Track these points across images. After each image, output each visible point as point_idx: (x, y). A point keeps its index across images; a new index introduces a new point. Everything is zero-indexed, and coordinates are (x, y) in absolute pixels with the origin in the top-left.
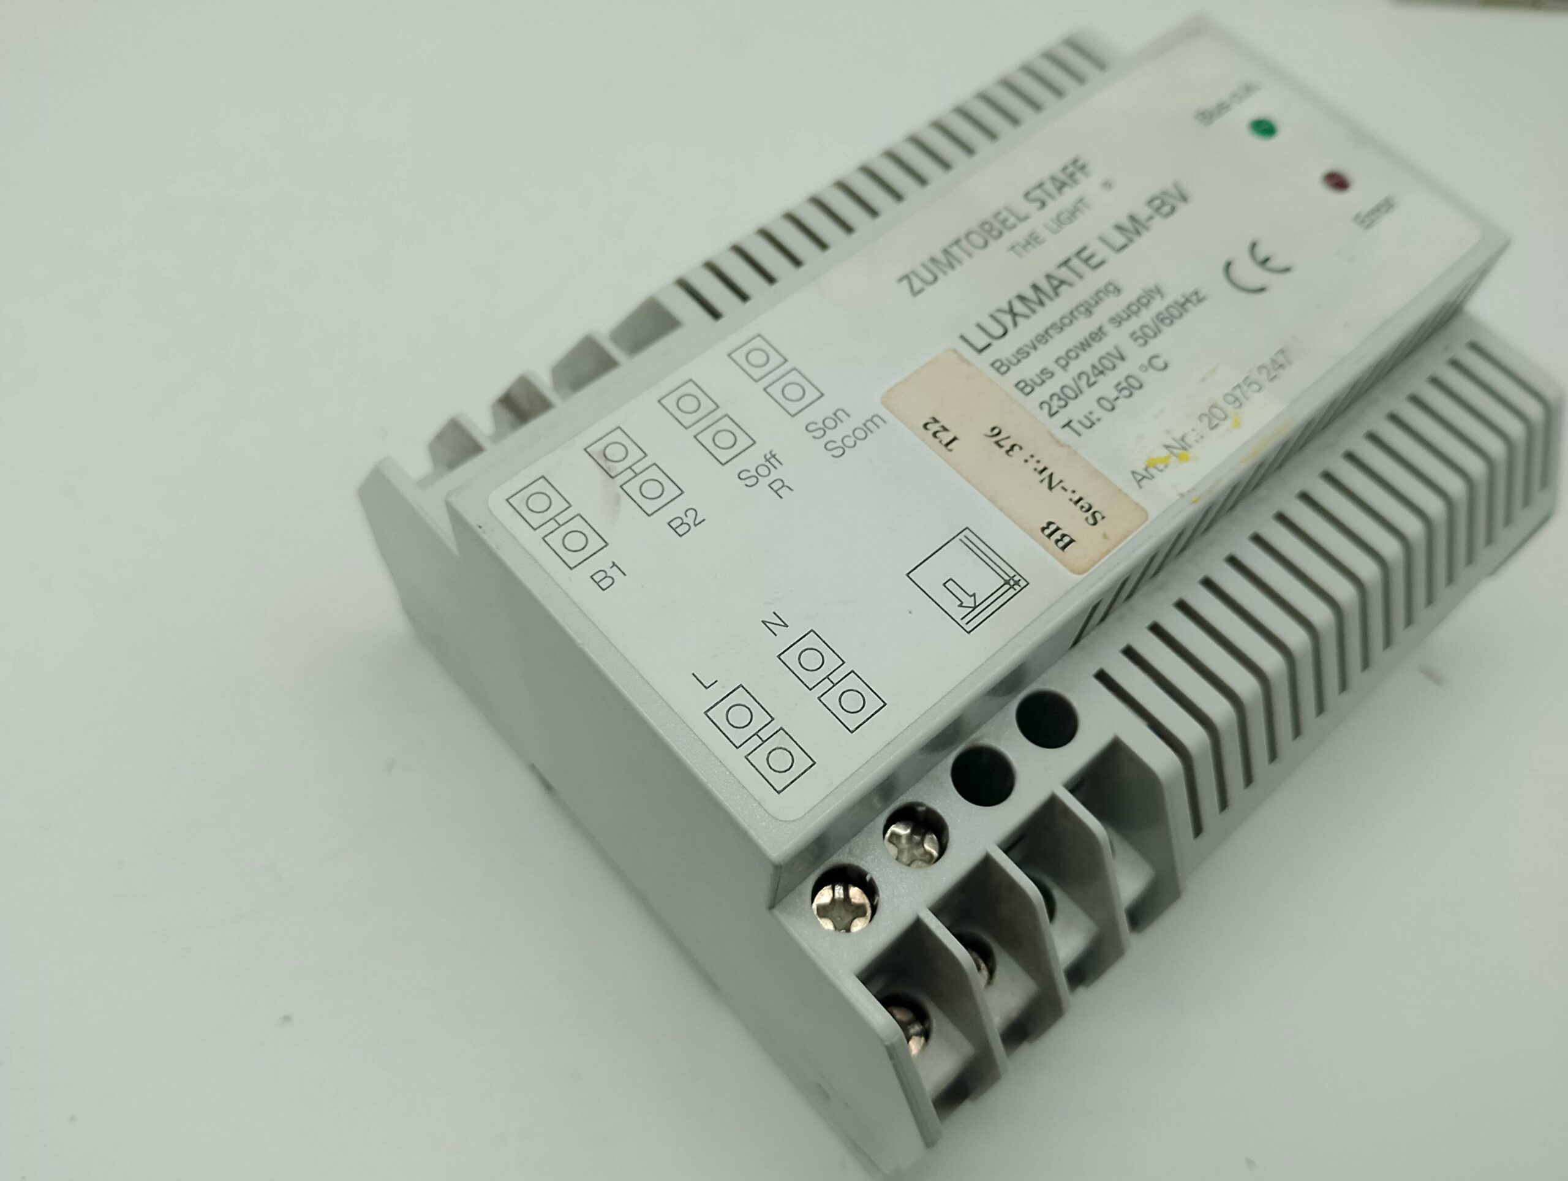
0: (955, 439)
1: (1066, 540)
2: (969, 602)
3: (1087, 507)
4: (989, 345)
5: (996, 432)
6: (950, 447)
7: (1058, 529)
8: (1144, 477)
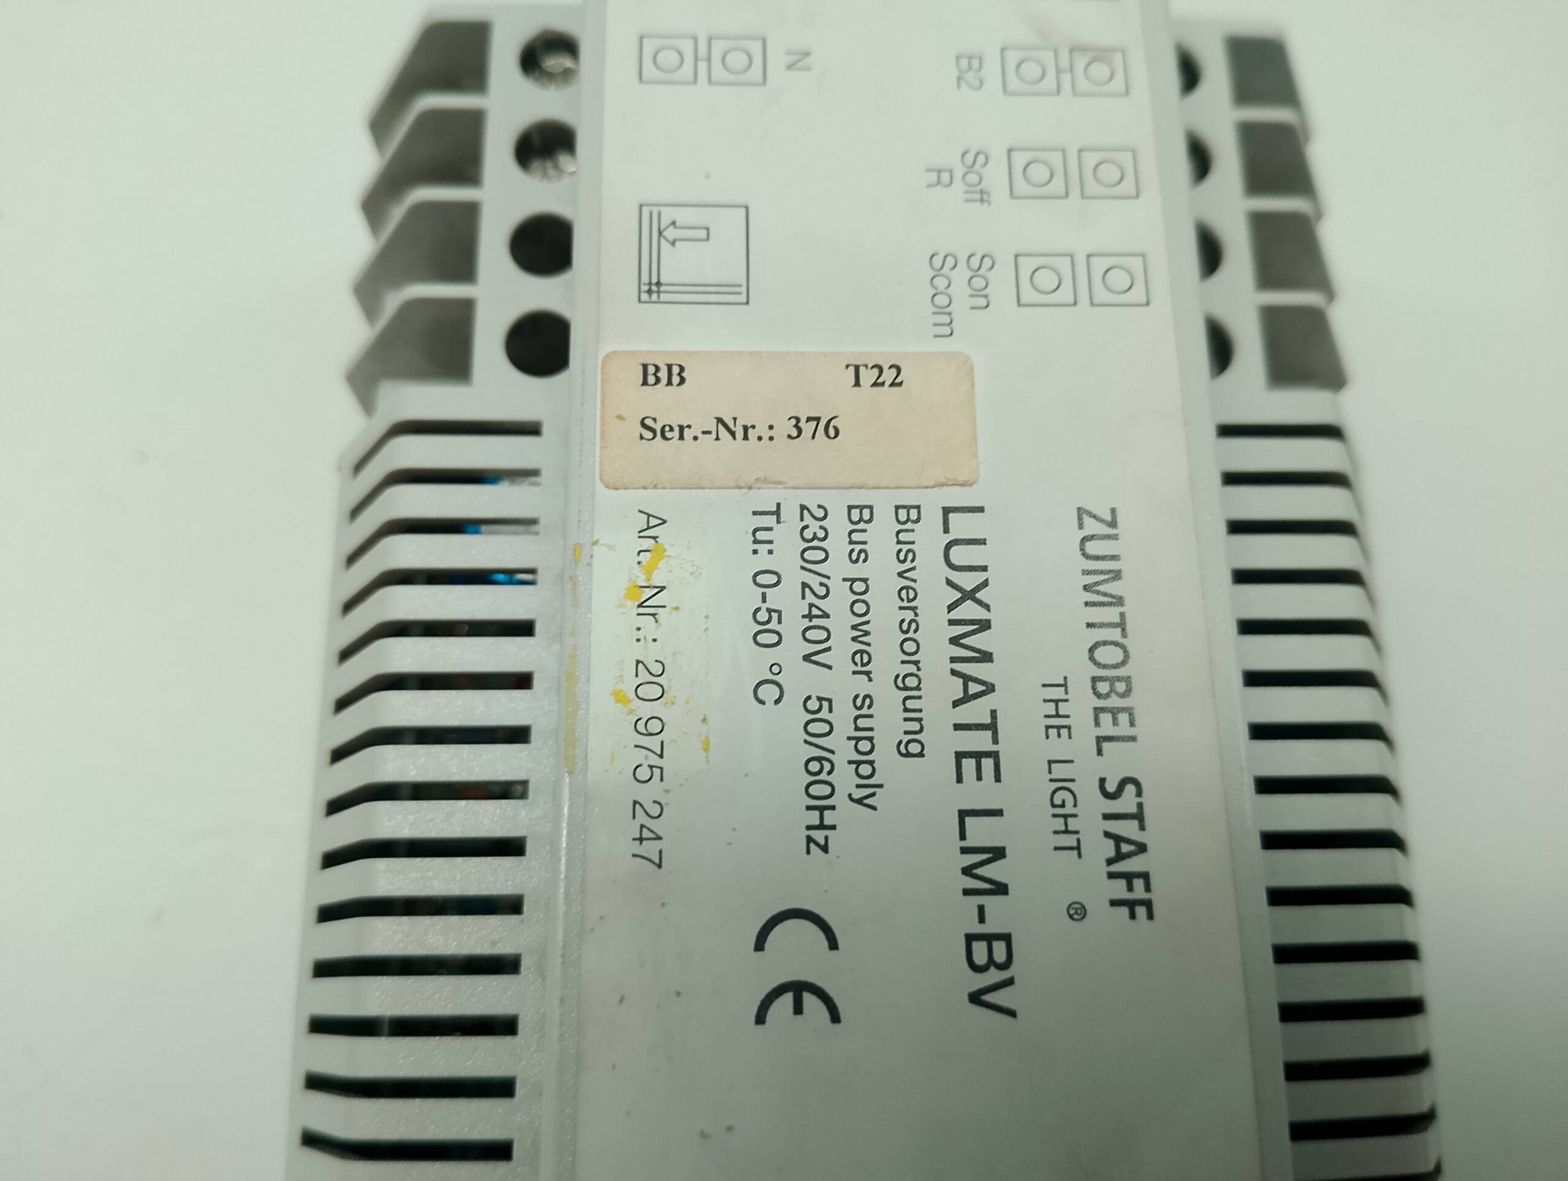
0: (857, 383)
1: (651, 379)
2: (670, 233)
3: (668, 435)
4: (946, 530)
5: (832, 431)
6: (852, 369)
7: (669, 383)
8: (648, 528)
